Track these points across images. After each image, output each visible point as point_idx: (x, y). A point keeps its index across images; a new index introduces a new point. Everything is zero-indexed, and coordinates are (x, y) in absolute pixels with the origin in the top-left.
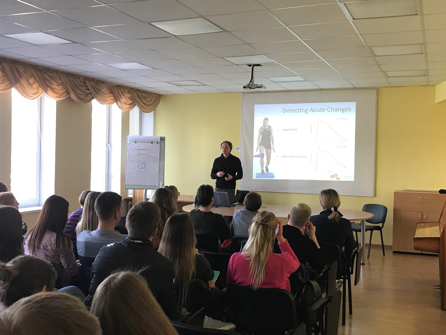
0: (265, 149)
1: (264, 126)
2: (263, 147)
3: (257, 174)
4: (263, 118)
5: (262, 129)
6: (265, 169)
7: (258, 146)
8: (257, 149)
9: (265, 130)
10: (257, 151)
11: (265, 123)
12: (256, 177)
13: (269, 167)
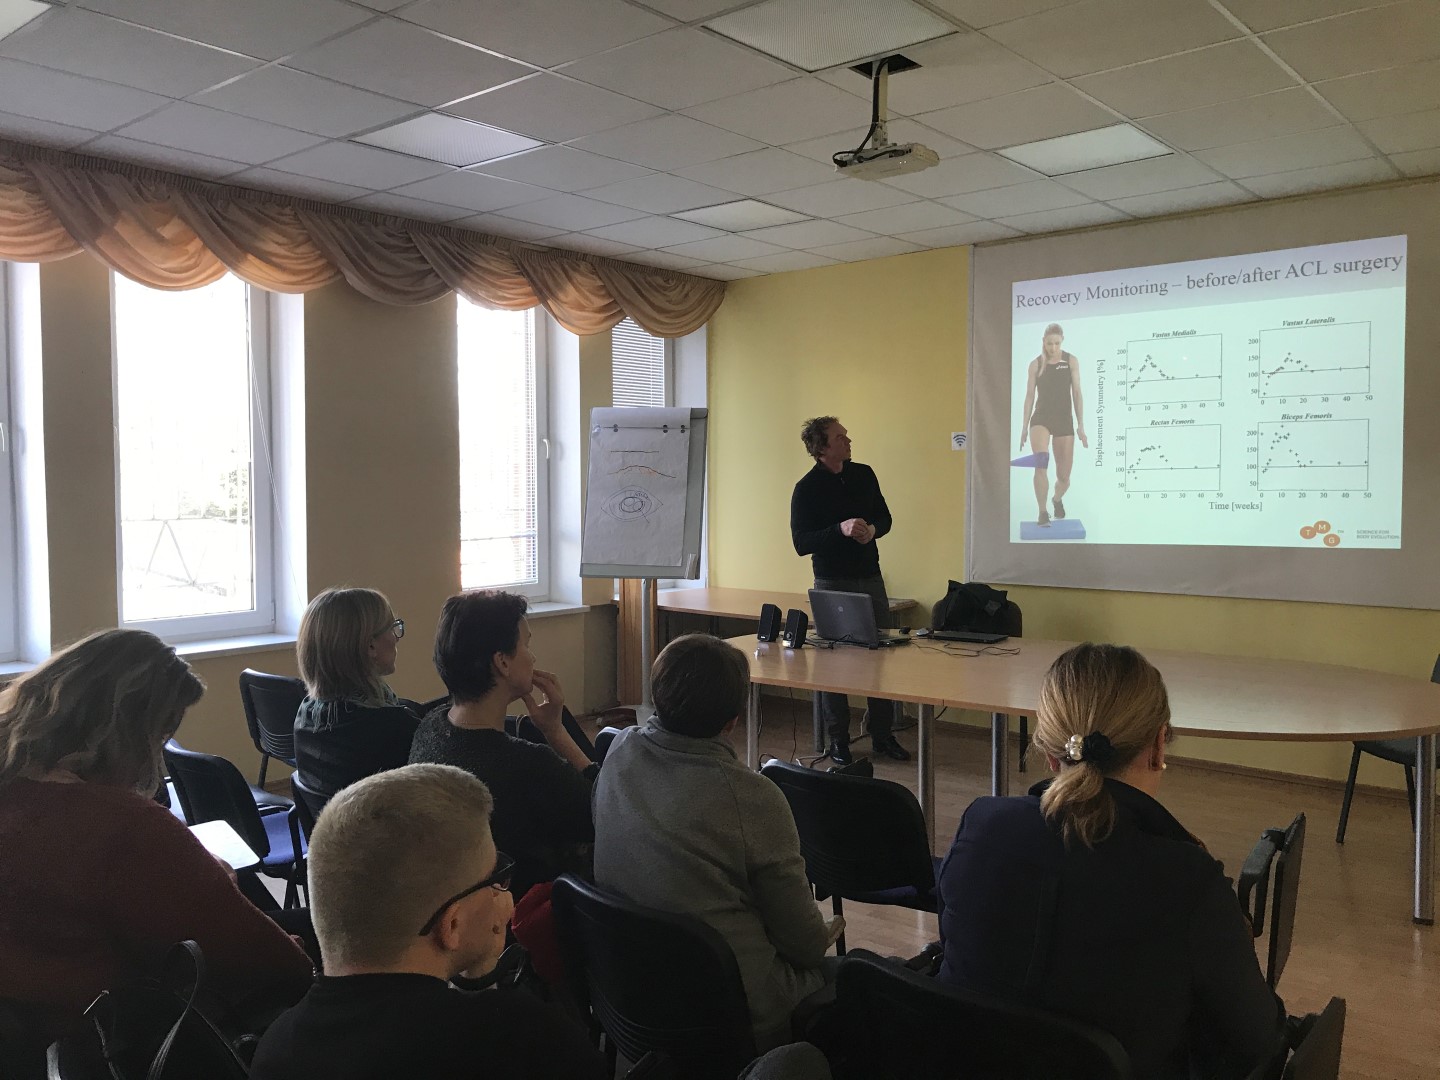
0: (1051, 436)
1: (1047, 353)
2: (1043, 430)
3: (1022, 524)
4: (1044, 327)
5: (1040, 367)
6: (1050, 509)
7: (1025, 428)
8: (1024, 439)
9: (1050, 368)
10: (1022, 445)
11: (1050, 344)
12: (1022, 538)
13: (1065, 500)
